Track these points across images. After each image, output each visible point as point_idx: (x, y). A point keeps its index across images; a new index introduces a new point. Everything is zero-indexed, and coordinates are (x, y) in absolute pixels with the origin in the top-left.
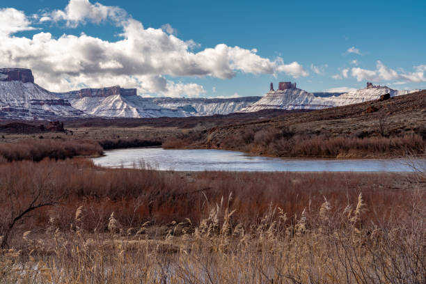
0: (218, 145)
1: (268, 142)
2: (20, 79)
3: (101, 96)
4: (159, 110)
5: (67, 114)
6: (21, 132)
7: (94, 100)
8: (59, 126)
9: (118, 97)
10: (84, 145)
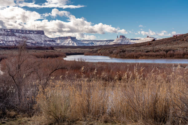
0: (101, 54)
1: (117, 54)
2: (40, 33)
3: (65, 39)
4: (83, 44)
5: (54, 44)
6: (41, 50)
7: (62, 40)
8: (52, 48)
9: (70, 39)
10: (60, 54)
